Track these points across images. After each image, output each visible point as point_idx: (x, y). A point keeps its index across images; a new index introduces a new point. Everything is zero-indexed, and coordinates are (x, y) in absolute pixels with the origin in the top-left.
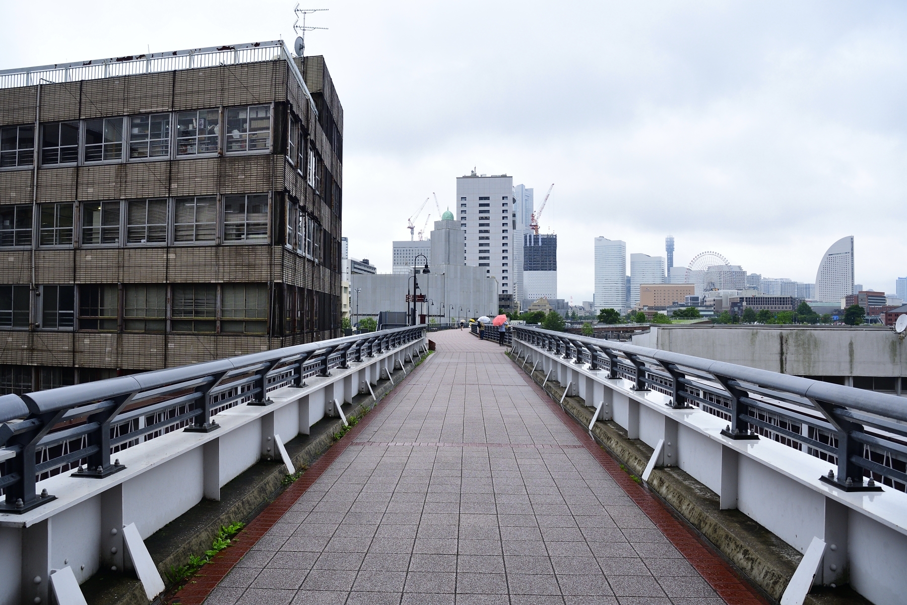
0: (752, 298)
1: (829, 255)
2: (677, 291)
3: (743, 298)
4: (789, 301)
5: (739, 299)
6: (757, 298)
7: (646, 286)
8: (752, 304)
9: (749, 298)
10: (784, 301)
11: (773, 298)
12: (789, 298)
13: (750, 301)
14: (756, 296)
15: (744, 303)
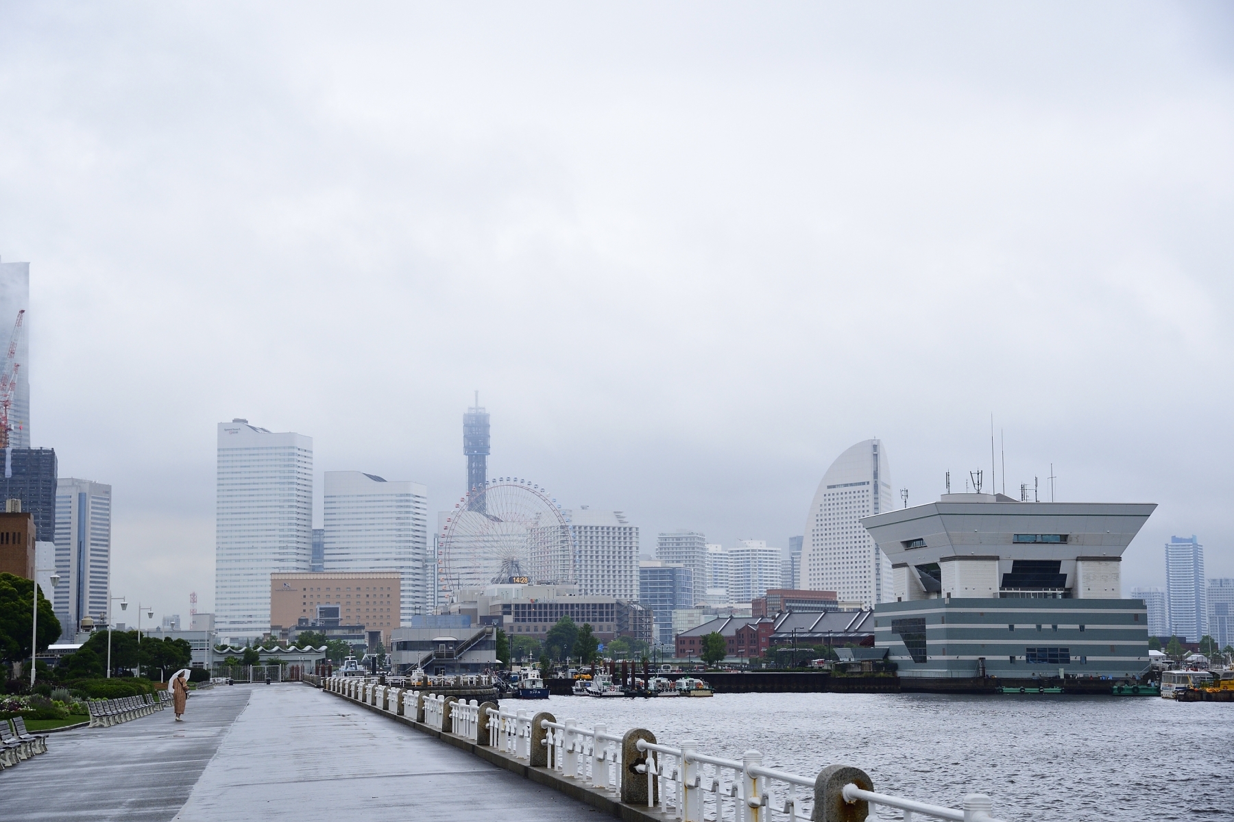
0: (529, 605)
1: (829, 487)
2: (359, 589)
3: (509, 606)
4: (612, 612)
5: (500, 608)
6: (540, 605)
7: (283, 577)
8: (530, 620)
9: (524, 606)
10: (601, 613)
11: (578, 605)
12: (612, 605)
13: (524, 613)
14: (539, 602)
15: (508, 619)
